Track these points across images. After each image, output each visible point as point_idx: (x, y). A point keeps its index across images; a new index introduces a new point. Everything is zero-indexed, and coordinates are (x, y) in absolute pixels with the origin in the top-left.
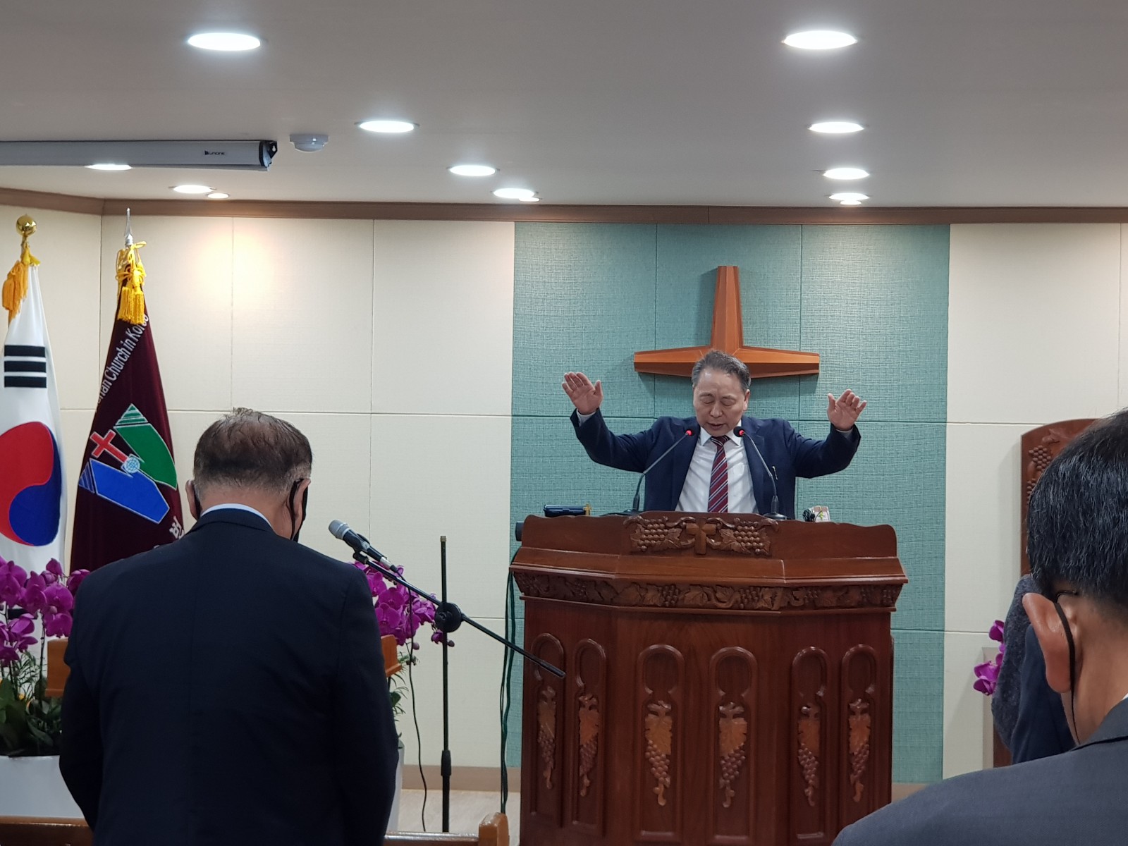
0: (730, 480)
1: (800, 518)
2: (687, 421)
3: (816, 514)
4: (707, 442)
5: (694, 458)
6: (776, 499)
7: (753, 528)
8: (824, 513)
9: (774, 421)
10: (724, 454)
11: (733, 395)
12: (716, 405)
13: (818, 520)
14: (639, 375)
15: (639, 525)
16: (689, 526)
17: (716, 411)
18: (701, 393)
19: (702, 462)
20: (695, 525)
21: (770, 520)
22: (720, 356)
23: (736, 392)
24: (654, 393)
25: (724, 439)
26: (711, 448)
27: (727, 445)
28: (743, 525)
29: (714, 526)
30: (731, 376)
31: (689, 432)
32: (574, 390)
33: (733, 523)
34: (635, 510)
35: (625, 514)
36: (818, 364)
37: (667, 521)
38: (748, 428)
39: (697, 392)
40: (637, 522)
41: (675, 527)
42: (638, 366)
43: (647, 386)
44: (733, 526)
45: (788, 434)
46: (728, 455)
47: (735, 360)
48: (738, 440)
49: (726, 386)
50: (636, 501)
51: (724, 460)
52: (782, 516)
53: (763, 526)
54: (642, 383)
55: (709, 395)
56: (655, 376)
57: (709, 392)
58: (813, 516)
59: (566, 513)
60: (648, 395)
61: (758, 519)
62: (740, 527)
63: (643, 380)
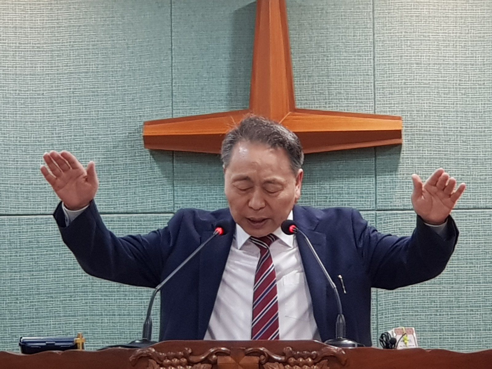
0: (279, 296)
1: (376, 344)
2: (216, 214)
3: (398, 338)
4: (246, 244)
5: (228, 266)
6: (342, 319)
7: (310, 360)
8: (409, 337)
9: (338, 211)
10: (270, 260)
11: (279, 178)
12: (257, 192)
13: (400, 346)
14: (151, 154)
15: (151, 360)
16: (221, 360)
17: (256, 201)
18: (234, 175)
19: (239, 272)
20: (229, 359)
21: (334, 349)
22: (260, 124)
23: (284, 175)
24: (172, 178)
25: (270, 239)
26: (250, 253)
27: (274, 247)
28: (296, 357)
29: (256, 359)
30: (276, 152)
31: (219, 230)
32: (58, 176)
33: (283, 354)
34: (146, 339)
35: (132, 347)
36: (400, 131)
37: (191, 354)
38: (303, 222)
39: (229, 175)
40: (149, 357)
41: (202, 362)
42: (148, 141)
43: (163, 170)
44: (283, 358)
45: (359, 229)
46: (276, 261)
47: (280, 128)
48: (289, 239)
49: (269, 166)
50: (147, 328)
51: (271, 268)
52: (350, 342)
53: (324, 358)
54: (155, 165)
55: (246, 179)
56: (172, 154)
57: (244, 174)
58: (394, 342)
59: (50, 347)
60: (165, 181)
61: (319, 347)
62: (292, 360)
63: (157, 160)
